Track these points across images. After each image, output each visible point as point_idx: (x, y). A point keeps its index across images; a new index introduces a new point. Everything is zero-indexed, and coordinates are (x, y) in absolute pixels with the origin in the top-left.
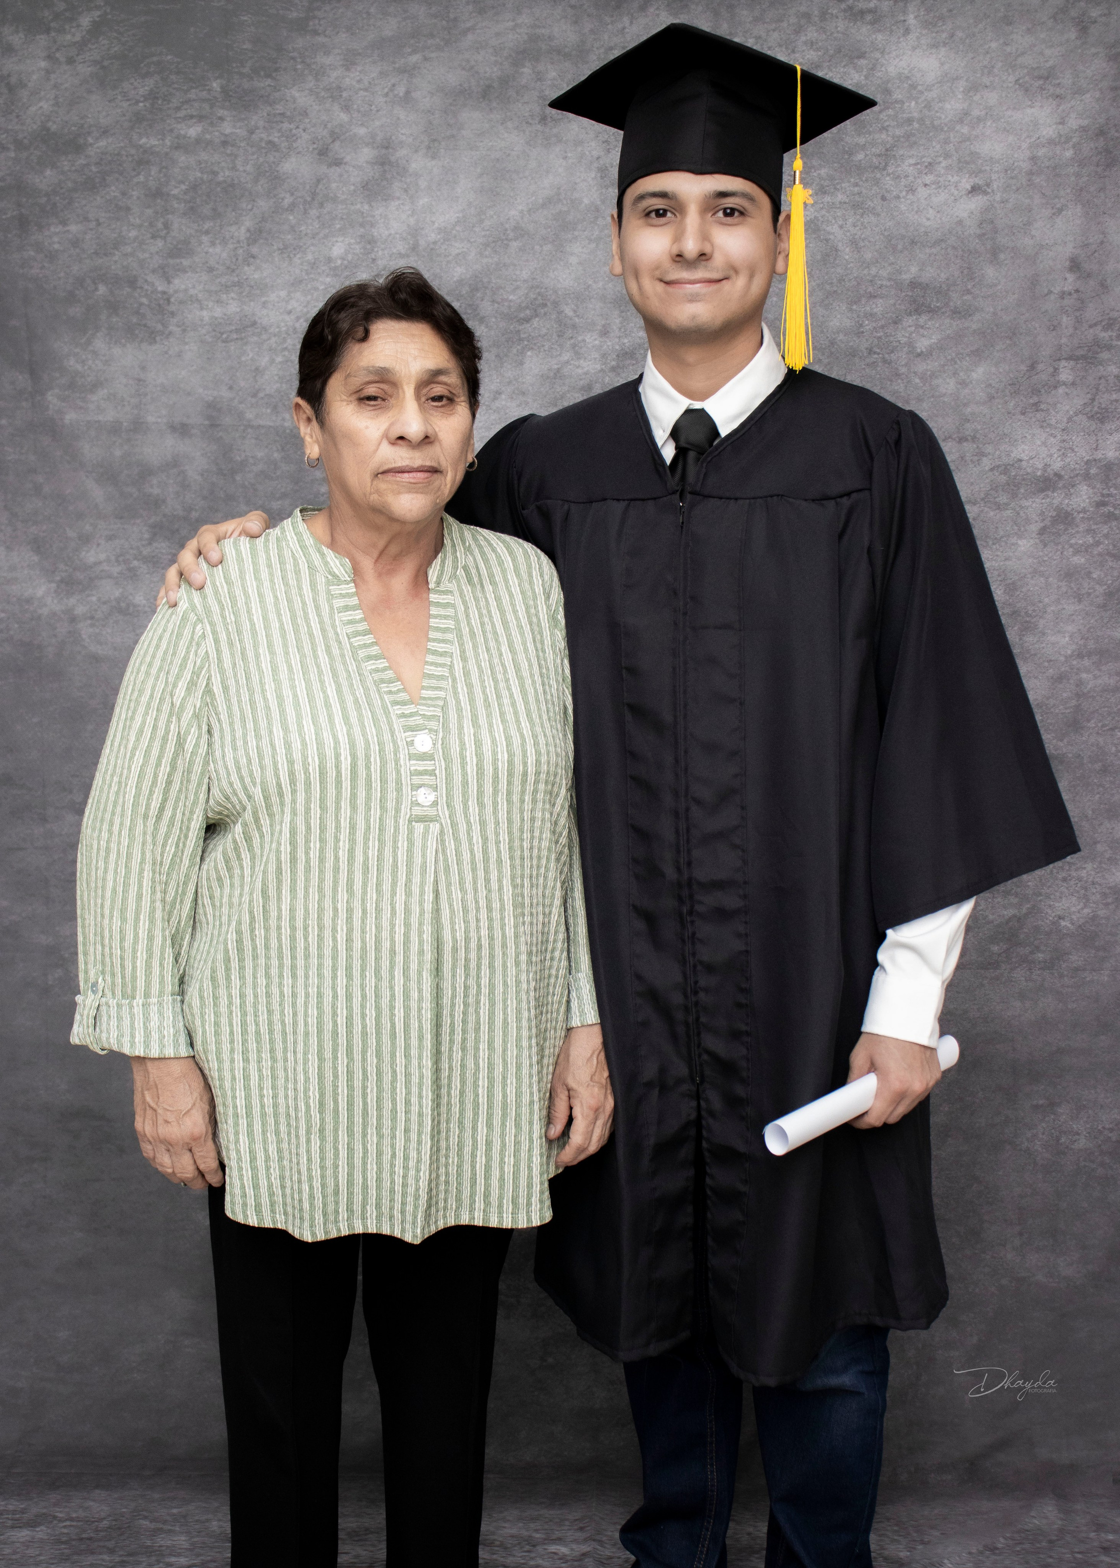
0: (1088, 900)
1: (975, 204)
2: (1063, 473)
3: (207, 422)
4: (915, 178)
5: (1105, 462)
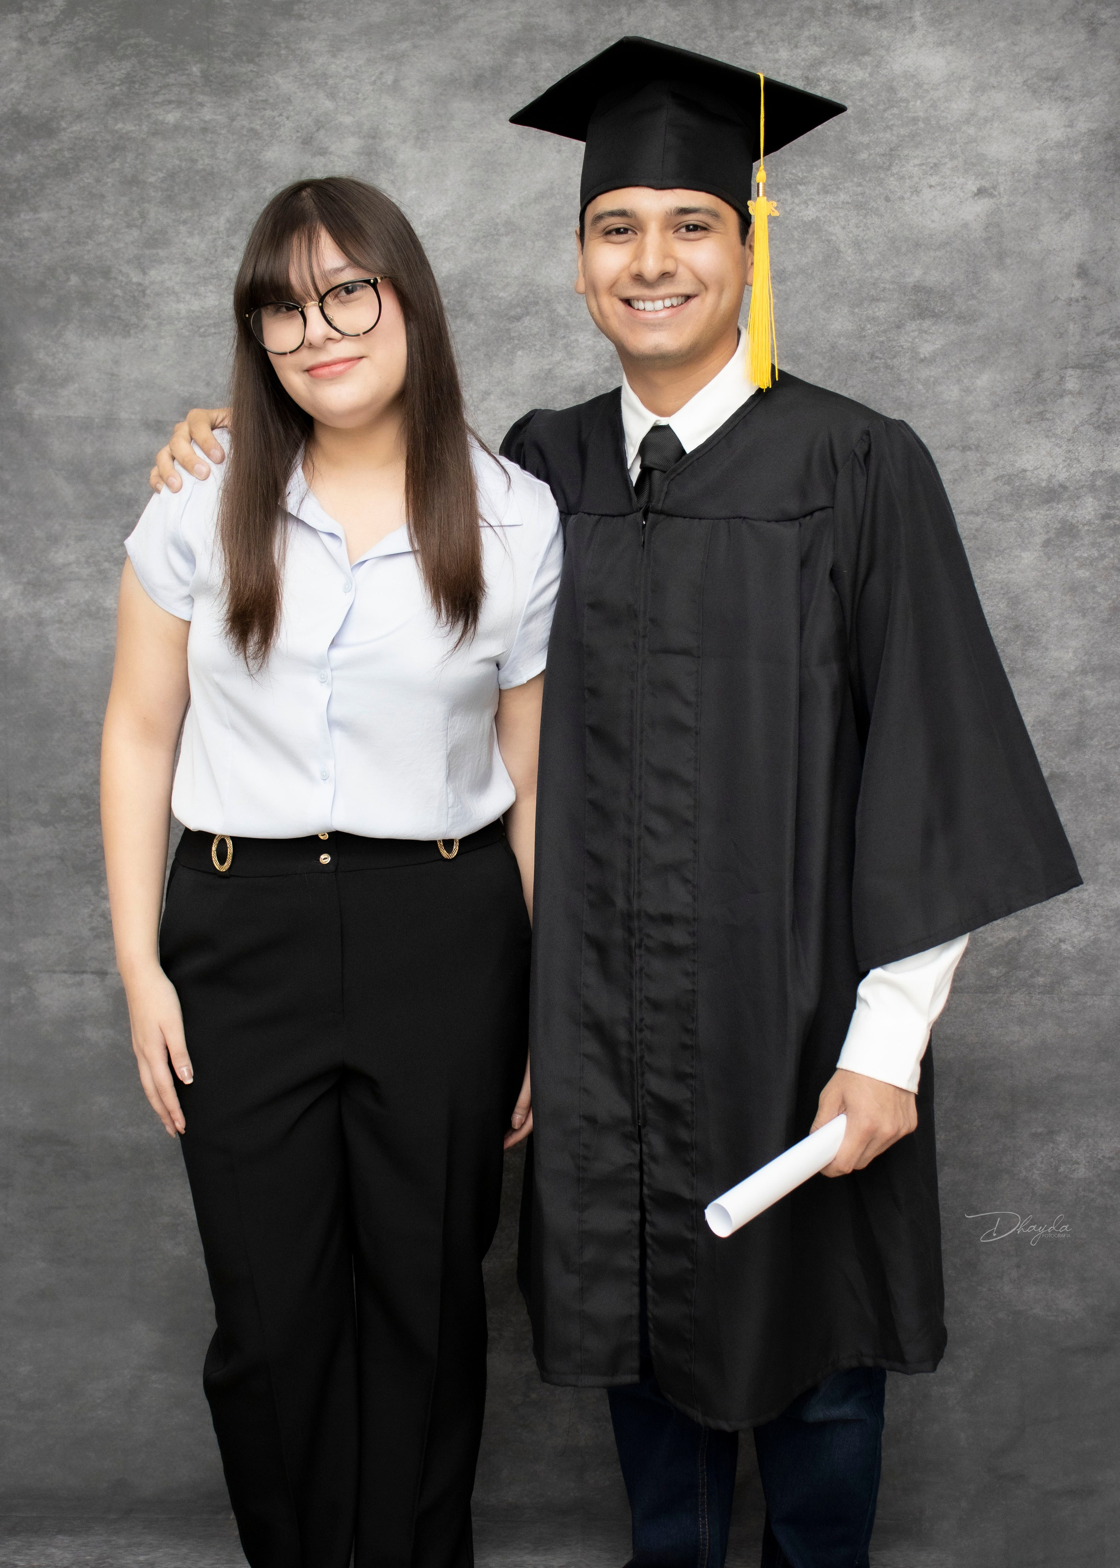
0: (1089, 923)
1: (982, 206)
2: (1068, 484)
4: (920, 179)
5: (1111, 474)
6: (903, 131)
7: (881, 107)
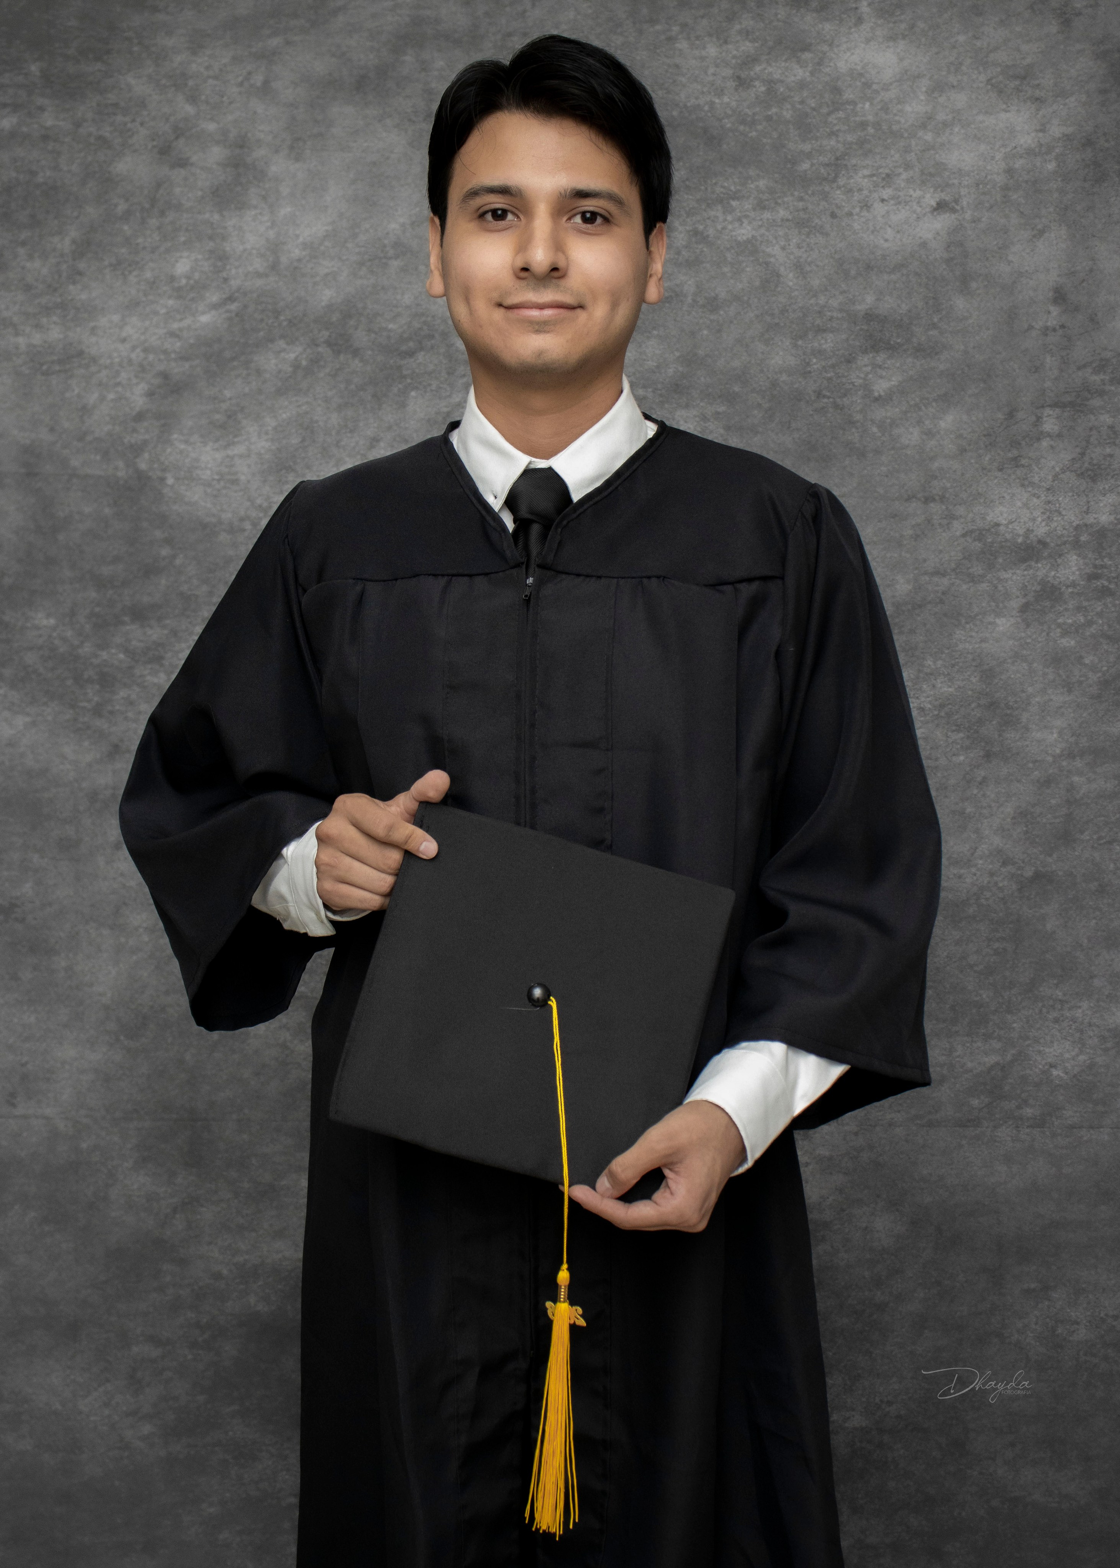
0: (1084, 1045)
1: (941, 223)
2: (1048, 540)
3: (23, 470)
4: (870, 192)
5: (1098, 528)
6: (850, 138)
7: (825, 110)
